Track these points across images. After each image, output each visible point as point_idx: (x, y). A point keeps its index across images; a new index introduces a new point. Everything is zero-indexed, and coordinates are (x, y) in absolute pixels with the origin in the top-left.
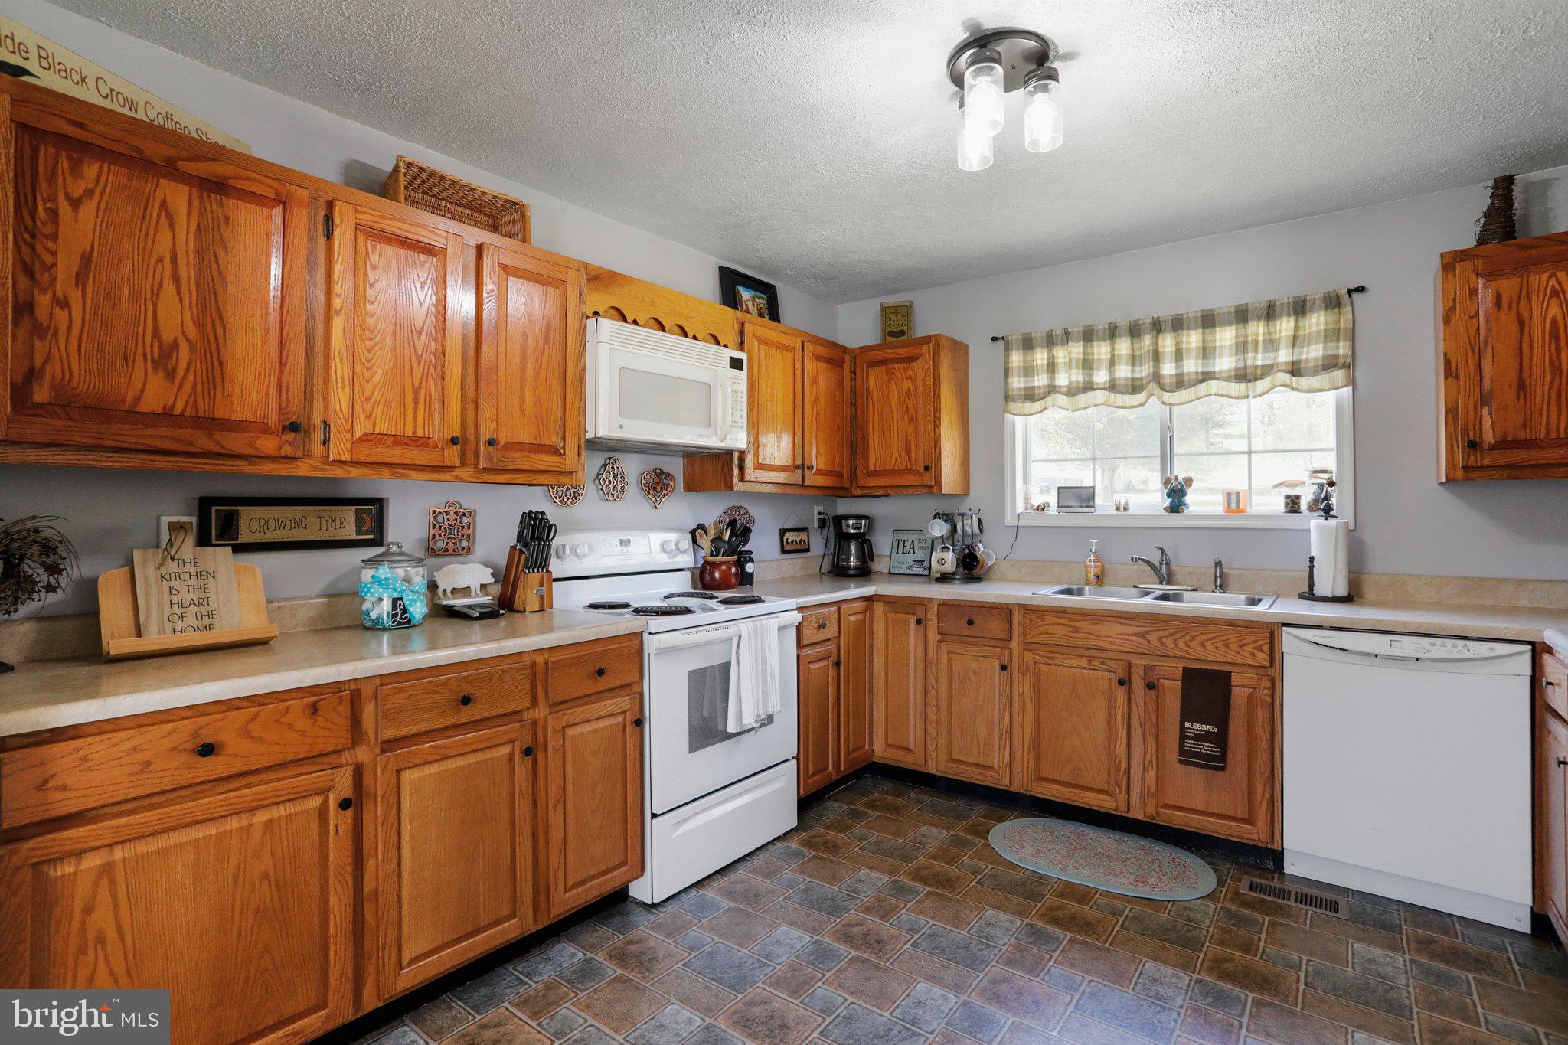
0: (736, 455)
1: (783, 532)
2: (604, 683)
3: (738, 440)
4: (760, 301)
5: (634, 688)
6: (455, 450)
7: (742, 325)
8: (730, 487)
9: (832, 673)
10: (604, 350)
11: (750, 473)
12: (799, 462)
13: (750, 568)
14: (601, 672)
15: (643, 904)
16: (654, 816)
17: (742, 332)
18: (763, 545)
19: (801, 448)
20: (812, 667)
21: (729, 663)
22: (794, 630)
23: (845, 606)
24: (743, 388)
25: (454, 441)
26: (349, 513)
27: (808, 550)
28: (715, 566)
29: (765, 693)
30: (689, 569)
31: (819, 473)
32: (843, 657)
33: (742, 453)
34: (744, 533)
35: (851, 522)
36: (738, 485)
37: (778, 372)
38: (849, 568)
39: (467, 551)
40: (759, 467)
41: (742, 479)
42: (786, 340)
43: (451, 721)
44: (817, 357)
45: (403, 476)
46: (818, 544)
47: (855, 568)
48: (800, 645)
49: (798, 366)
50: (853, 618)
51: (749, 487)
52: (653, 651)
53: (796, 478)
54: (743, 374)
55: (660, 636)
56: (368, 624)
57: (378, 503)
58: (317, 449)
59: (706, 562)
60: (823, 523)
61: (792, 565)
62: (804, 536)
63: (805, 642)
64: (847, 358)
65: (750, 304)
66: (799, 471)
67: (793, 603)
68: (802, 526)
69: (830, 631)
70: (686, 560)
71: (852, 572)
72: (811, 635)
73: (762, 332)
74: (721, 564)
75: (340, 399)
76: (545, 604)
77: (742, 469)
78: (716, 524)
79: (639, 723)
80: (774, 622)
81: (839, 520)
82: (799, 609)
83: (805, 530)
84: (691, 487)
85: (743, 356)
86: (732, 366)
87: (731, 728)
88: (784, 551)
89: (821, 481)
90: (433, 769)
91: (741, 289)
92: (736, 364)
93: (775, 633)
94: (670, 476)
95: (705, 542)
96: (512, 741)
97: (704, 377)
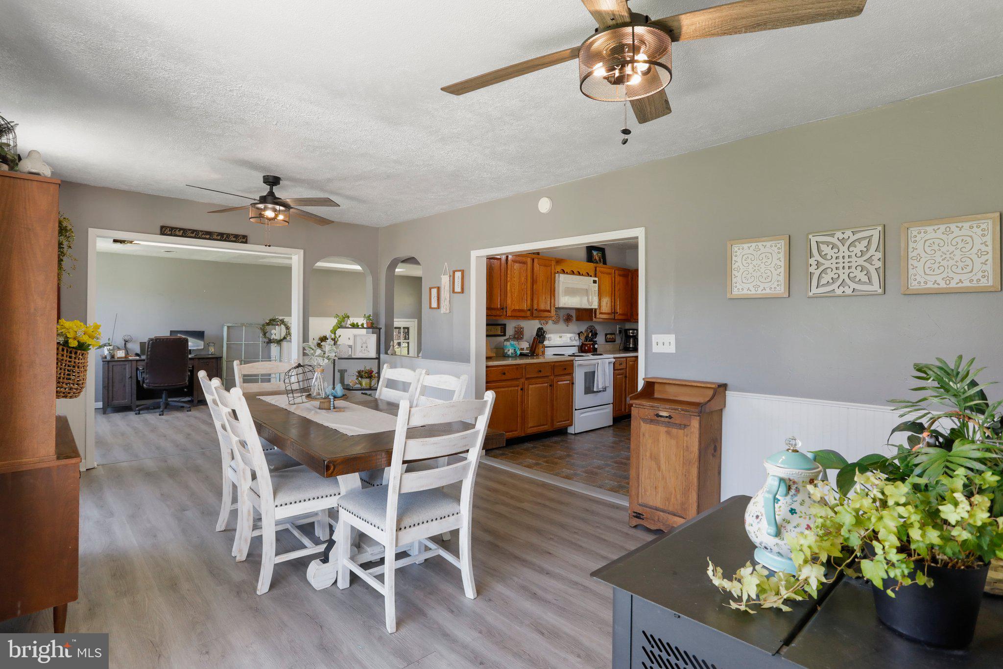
0: (594, 310)
1: (606, 335)
2: (566, 372)
3: (595, 306)
4: (599, 254)
5: (571, 374)
6: (529, 312)
7: (596, 268)
8: (592, 320)
9: (624, 380)
10: (561, 283)
11: (598, 316)
12: (613, 311)
13: (596, 346)
14: (565, 369)
15: (572, 434)
16: (576, 410)
17: (596, 270)
18: (600, 339)
19: (614, 307)
20: (618, 376)
21: (595, 371)
22: (613, 364)
23: (628, 359)
24: (597, 289)
25: (529, 310)
26: (499, 328)
27: (615, 341)
28: (586, 345)
29: (605, 380)
30: (577, 346)
31: (620, 314)
32: (627, 375)
33: (596, 309)
34: (595, 334)
35: (631, 331)
36: (594, 319)
37: (607, 281)
38: (630, 348)
39: (522, 338)
40: (601, 313)
41: (595, 317)
42: (609, 271)
43: (537, 375)
44: (620, 275)
45: (519, 319)
46: (618, 340)
47: (632, 348)
48: (614, 370)
49: (613, 279)
50: (631, 363)
51: (597, 320)
52: (576, 365)
53: (612, 316)
54: (597, 285)
55: (578, 361)
56: (506, 356)
57: (505, 325)
58: (505, 313)
59: (583, 344)
60: (620, 332)
61: (609, 346)
62: (613, 336)
63: (616, 369)
64: (630, 273)
65: (596, 256)
66: (613, 314)
67: (612, 356)
68: (612, 333)
69: (623, 366)
70: (577, 343)
71: (631, 349)
72: (617, 367)
73: (602, 269)
74: (588, 344)
75: (509, 301)
76: (543, 353)
77: (595, 314)
78: (586, 331)
79: (573, 383)
80: (607, 361)
81: (626, 331)
82: (614, 358)
83: (614, 334)
84: (578, 319)
85: (596, 279)
86: (594, 283)
87: (595, 390)
88: (606, 341)
89: (620, 317)
90: (534, 386)
91: (593, 251)
92: (595, 282)
93: (607, 364)
94: (572, 316)
95: (583, 338)
96: (547, 383)
97: (585, 287)
